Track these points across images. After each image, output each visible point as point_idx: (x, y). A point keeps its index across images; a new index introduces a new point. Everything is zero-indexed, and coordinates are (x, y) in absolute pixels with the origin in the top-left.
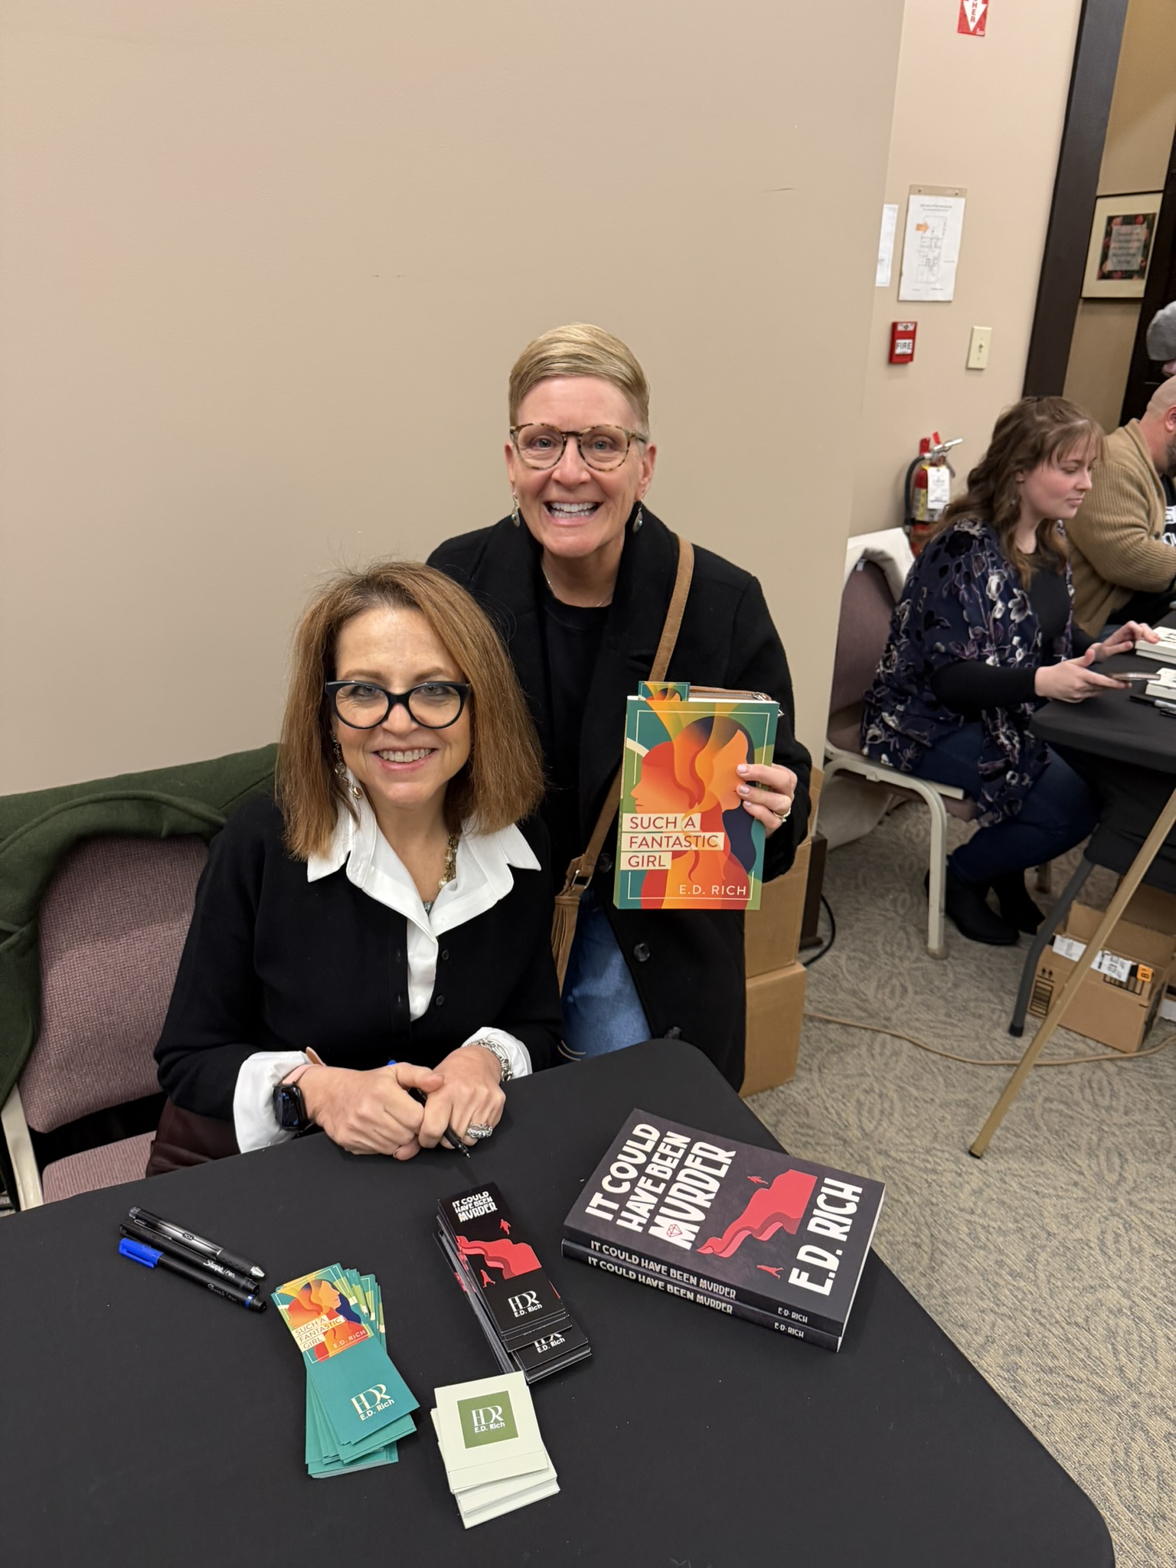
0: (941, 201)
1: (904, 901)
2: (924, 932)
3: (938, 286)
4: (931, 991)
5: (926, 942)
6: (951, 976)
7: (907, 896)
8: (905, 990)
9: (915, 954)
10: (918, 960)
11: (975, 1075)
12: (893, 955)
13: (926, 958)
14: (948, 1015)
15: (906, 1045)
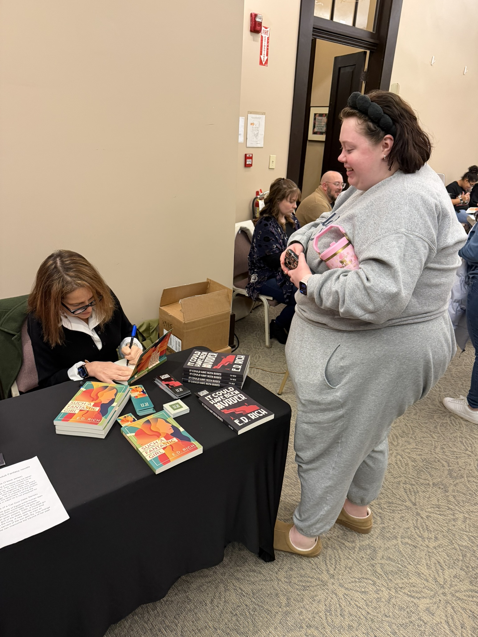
0: (258, 116)
1: (259, 333)
2: (264, 341)
3: (258, 142)
4: (267, 357)
5: (265, 344)
6: (272, 352)
7: (260, 332)
8: (260, 357)
9: (262, 348)
10: (263, 349)
11: (279, 376)
12: (256, 348)
13: (265, 348)
14: (271, 362)
15: (260, 370)
